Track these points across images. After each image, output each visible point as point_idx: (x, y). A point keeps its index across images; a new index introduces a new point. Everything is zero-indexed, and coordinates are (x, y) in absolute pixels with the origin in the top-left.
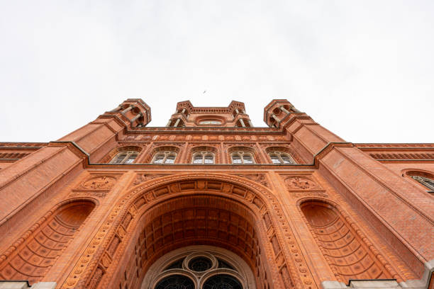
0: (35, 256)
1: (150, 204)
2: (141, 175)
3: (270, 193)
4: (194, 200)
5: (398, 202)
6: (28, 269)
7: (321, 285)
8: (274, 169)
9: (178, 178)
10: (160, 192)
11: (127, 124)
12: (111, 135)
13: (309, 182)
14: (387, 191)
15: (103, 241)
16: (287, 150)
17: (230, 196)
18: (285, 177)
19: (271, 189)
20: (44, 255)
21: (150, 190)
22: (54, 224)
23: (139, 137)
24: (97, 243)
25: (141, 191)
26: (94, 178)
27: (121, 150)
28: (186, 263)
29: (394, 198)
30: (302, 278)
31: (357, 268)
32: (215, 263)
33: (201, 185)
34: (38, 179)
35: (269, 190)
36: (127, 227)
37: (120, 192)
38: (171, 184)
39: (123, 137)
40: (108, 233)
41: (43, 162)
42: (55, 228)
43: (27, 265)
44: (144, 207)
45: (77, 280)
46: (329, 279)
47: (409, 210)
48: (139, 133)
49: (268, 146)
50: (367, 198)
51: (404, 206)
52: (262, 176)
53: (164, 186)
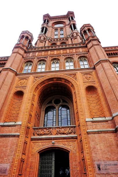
0: (13, 111)
1: (40, 89)
2: (35, 77)
3: (77, 84)
4: (53, 84)
5: (113, 92)
6: (12, 115)
7: (85, 119)
8: (79, 71)
9: (47, 78)
10: (42, 84)
11: (25, 48)
12: (21, 57)
13: (91, 76)
14: (111, 88)
15: (29, 107)
16: (86, 57)
17: (64, 83)
18: (83, 74)
19: (77, 81)
20: (15, 110)
21: (39, 84)
22: (14, 100)
23: (31, 54)
24: (28, 108)
25: (36, 85)
26: (20, 80)
27: (25, 63)
28: (53, 102)
29: (112, 91)
30: (81, 117)
31: (98, 110)
32: (61, 101)
33: (55, 79)
34: (5, 87)
35: (77, 82)
36: (34, 100)
37: (29, 87)
38: (45, 81)
39: (25, 55)
40: (30, 104)
41: (4, 80)
42: (14, 101)
43: (12, 114)
44: (38, 90)
45: (26, 120)
46: (88, 118)
47: (114, 96)
48: (30, 52)
49: (79, 56)
50: (105, 89)
51: (114, 95)
52: (75, 74)
53: (43, 82)
